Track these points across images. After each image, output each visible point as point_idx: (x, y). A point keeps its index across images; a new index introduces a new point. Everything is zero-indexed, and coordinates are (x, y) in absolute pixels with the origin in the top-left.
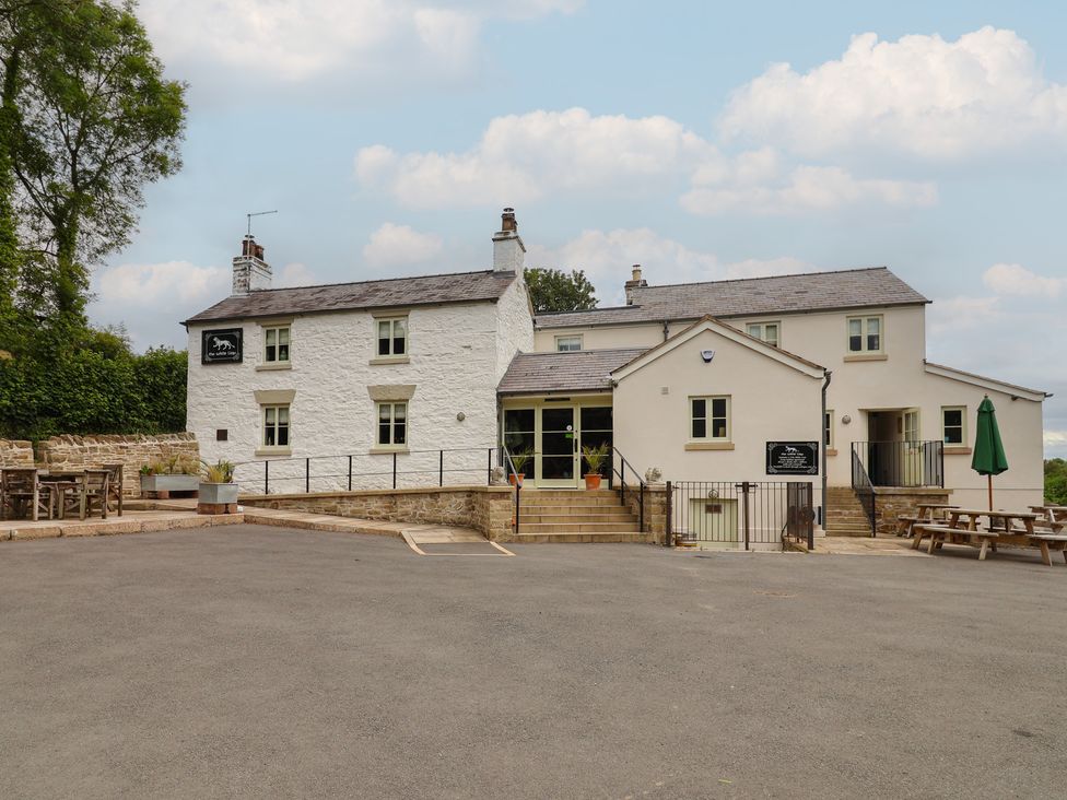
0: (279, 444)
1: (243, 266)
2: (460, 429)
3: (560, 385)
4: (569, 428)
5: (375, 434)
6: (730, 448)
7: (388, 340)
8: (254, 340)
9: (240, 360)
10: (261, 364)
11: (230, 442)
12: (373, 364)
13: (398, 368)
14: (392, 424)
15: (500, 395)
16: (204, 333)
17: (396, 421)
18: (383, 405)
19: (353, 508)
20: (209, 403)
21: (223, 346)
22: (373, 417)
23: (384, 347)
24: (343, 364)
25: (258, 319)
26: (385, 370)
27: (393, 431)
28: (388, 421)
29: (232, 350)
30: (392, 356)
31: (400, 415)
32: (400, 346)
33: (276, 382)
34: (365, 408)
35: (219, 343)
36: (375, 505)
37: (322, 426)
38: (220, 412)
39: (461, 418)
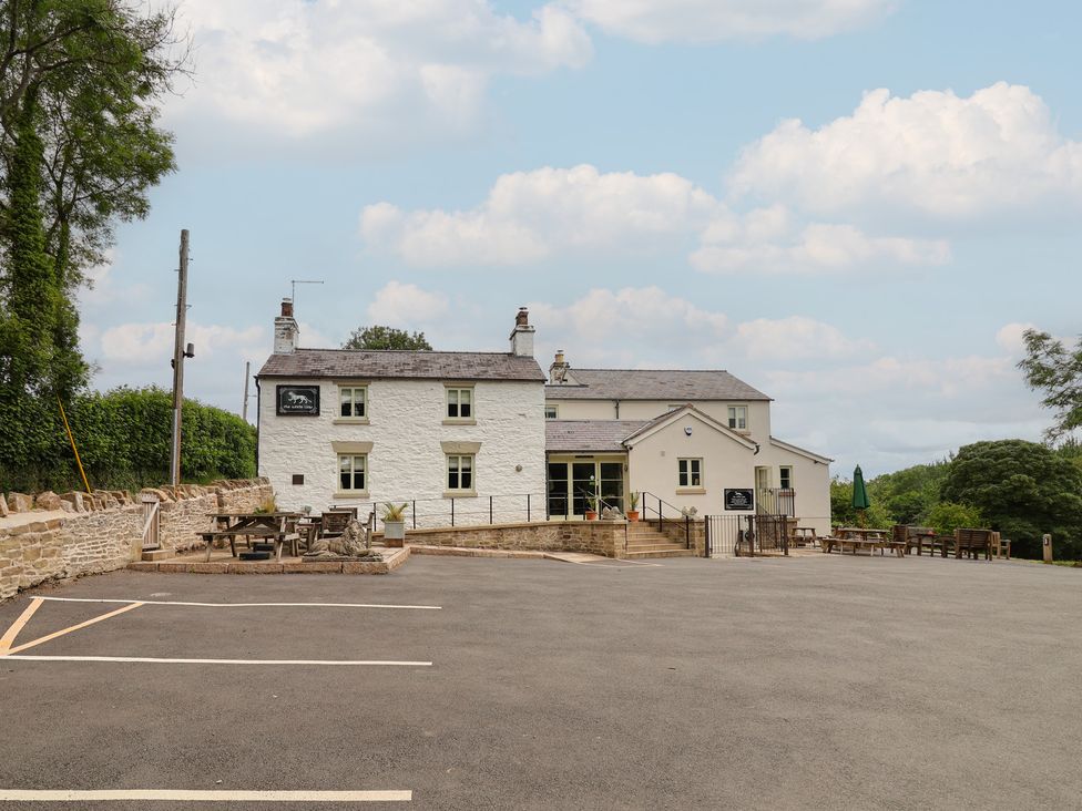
0: (355, 488)
1: (286, 326)
2: (517, 477)
3: (588, 446)
4: (592, 477)
5: (445, 480)
6: (703, 493)
7: (456, 406)
8: (331, 397)
9: (318, 414)
10: (337, 418)
11: (306, 486)
12: (444, 424)
13: (467, 428)
14: (460, 473)
15: (547, 452)
16: (279, 387)
17: (463, 470)
18: (452, 457)
19: (466, 539)
20: (284, 450)
21: (299, 400)
22: (443, 466)
23: (452, 410)
24: (419, 422)
25: (335, 379)
26: (455, 429)
27: (460, 478)
28: (457, 470)
29: (308, 404)
30: (459, 418)
31: (467, 466)
32: (466, 410)
33: (352, 434)
34: (437, 459)
35: (295, 397)
36: (485, 537)
37: (399, 473)
38: (296, 459)
39: (519, 469)
